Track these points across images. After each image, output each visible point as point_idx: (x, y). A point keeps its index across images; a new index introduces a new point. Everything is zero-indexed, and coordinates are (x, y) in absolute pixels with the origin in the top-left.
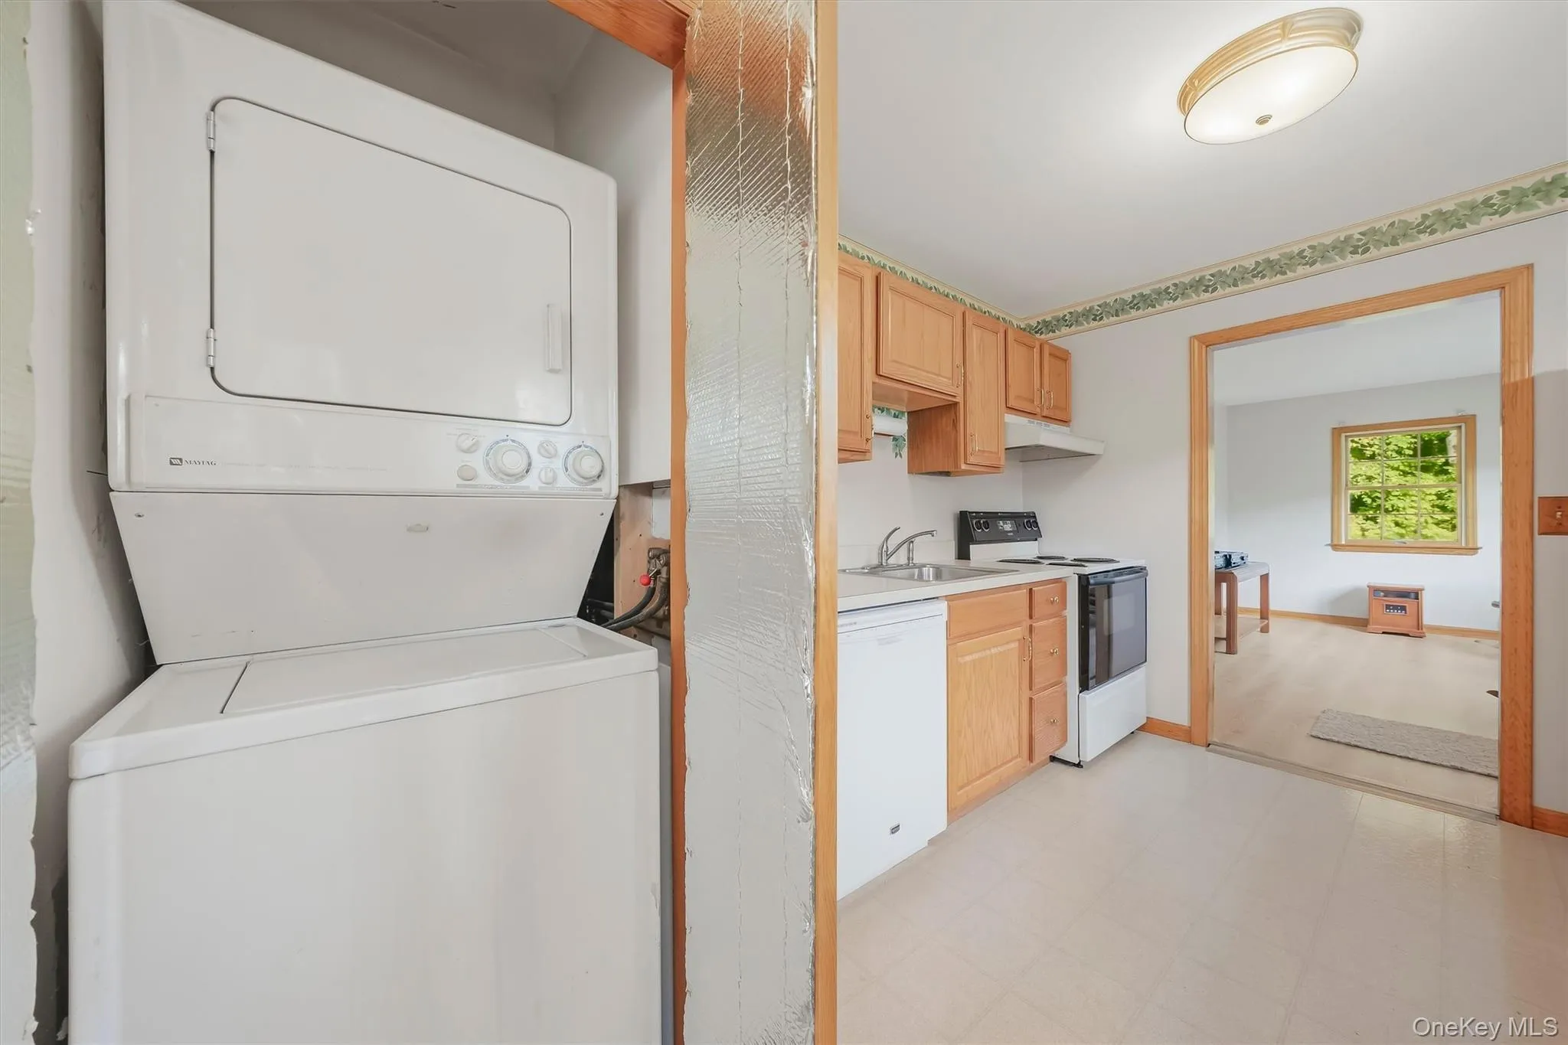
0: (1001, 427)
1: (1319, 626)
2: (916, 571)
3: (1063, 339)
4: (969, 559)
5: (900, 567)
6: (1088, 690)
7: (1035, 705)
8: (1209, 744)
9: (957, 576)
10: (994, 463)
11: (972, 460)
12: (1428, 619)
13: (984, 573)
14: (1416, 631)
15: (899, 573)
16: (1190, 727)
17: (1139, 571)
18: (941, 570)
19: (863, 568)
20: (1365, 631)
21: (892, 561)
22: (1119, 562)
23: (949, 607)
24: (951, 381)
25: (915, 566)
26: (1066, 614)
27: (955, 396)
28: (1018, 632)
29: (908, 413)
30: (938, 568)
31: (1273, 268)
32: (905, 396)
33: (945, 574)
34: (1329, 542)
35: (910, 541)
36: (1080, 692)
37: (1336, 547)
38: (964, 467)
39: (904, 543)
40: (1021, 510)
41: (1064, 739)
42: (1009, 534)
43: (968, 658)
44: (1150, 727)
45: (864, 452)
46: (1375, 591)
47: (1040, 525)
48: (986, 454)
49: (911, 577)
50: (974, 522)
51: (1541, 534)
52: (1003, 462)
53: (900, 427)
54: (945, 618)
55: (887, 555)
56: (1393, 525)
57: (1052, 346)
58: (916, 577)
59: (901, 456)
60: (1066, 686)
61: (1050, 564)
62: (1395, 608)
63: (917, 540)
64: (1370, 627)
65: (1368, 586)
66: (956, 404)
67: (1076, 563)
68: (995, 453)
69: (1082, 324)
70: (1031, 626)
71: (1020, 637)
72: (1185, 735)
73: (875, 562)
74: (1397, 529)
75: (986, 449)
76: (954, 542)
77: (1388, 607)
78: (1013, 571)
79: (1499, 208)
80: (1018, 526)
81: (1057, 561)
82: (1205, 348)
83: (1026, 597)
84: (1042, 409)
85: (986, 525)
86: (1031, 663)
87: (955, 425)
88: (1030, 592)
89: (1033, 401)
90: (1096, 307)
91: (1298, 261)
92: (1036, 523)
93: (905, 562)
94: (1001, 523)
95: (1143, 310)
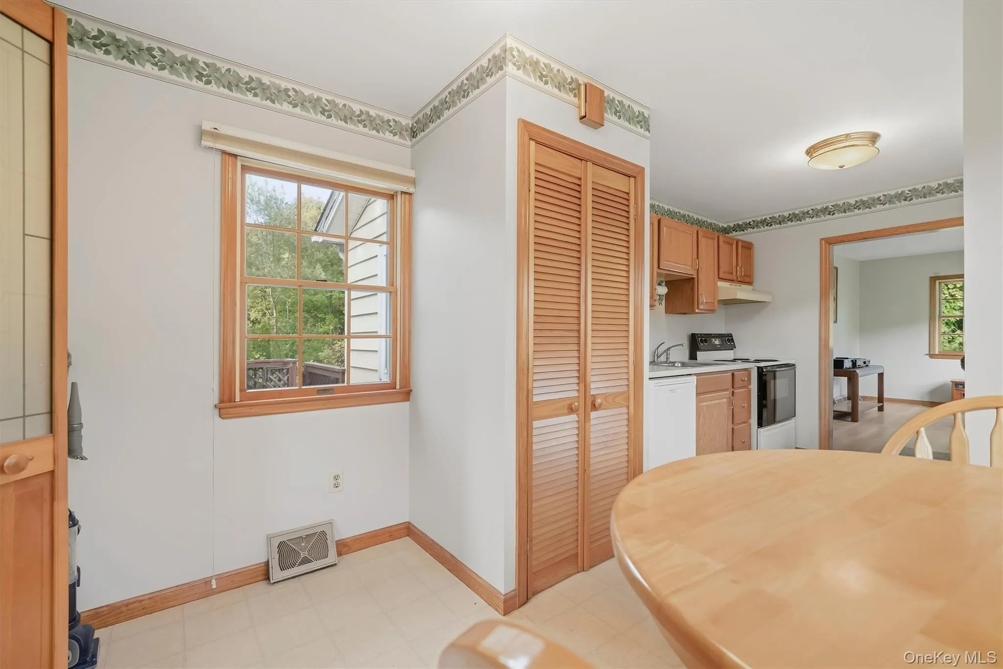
0: (716, 289)
3: (750, 235)
4: (697, 359)
5: (663, 362)
6: (762, 428)
7: (736, 432)
10: (712, 308)
11: (701, 306)
17: (791, 366)
18: (685, 363)
21: (660, 359)
22: (779, 361)
23: (697, 379)
24: (691, 267)
25: (671, 362)
26: (751, 387)
27: (692, 275)
28: (727, 393)
29: (668, 284)
30: (683, 363)
31: (864, 205)
34: (929, 354)
35: (669, 349)
36: (758, 428)
37: (932, 356)
38: (696, 310)
39: (666, 350)
40: (724, 333)
42: (718, 346)
43: (705, 404)
45: (653, 306)
46: (956, 384)
47: (734, 341)
48: (709, 303)
50: (699, 338)
52: (716, 307)
53: (664, 290)
55: (658, 356)
57: (743, 239)
58: (674, 366)
59: (661, 305)
60: (751, 424)
61: (743, 361)
65: (951, 382)
66: (693, 279)
67: (755, 361)
68: (713, 302)
69: (760, 228)
70: (733, 391)
71: (728, 396)
73: (652, 360)
75: (709, 301)
76: (688, 350)
78: (723, 364)
80: (722, 341)
81: (745, 360)
82: (828, 245)
83: (731, 377)
84: (737, 277)
85: (706, 341)
86: (733, 409)
87: (692, 289)
88: (733, 374)
89: (732, 273)
90: (768, 219)
91: (877, 202)
92: (732, 339)
93: (666, 360)
94: (713, 340)
95: (795, 222)
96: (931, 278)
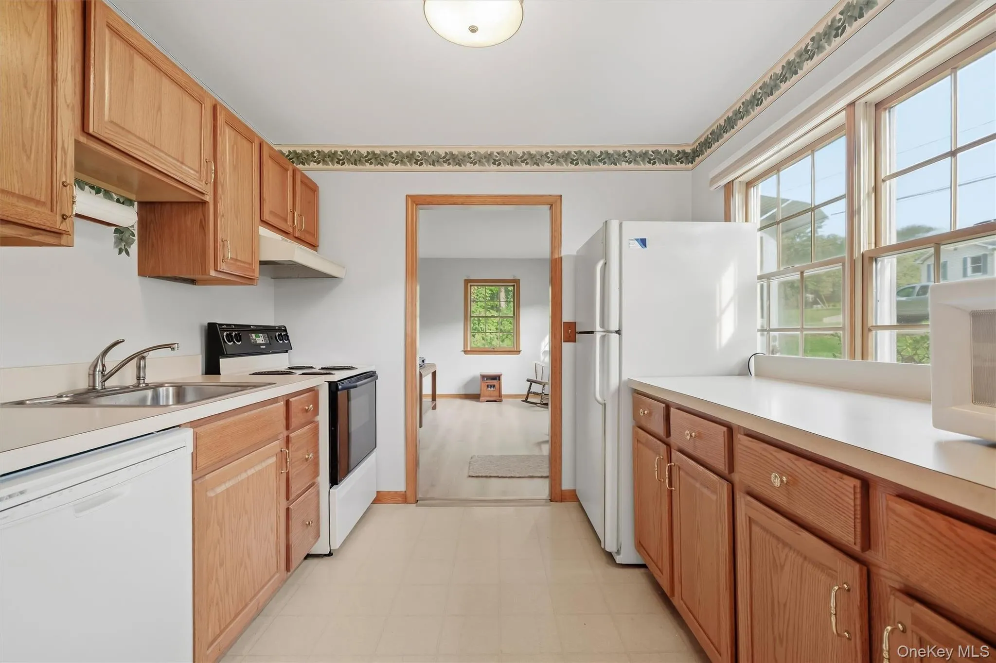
0: (254, 240)
1: (459, 402)
2: (149, 393)
3: (313, 172)
4: (220, 374)
5: (124, 390)
6: (337, 484)
7: (293, 515)
8: (418, 501)
9: (204, 395)
10: (248, 274)
11: (222, 267)
12: (504, 392)
13: (240, 388)
14: (498, 399)
15: (123, 398)
16: (405, 492)
17: (371, 375)
18: (185, 388)
19: (61, 396)
20: (478, 401)
21: (111, 383)
22: (357, 369)
23: (196, 438)
24: (198, 175)
25: (147, 387)
26: (318, 419)
27: (204, 194)
28: (277, 445)
29: (141, 204)
30: (181, 386)
31: (454, 159)
32: (135, 180)
33: (190, 396)
34: (463, 350)
35: (140, 356)
36: (330, 488)
37: (466, 352)
38: (213, 273)
39: (130, 359)
40: (272, 324)
41: (318, 535)
42: (261, 347)
43: (219, 490)
44: (380, 498)
45: (58, 234)
46: (484, 377)
47: (290, 338)
48: (239, 263)
49: (142, 404)
50: (225, 334)
51: (564, 342)
52: (257, 274)
53: (128, 217)
54: (190, 449)
55: (103, 376)
56: (481, 339)
57: (303, 175)
58: (149, 402)
59: (128, 253)
60: (319, 487)
61: (303, 374)
62: (491, 386)
63: (150, 355)
64: (482, 399)
65: (481, 375)
66: (204, 203)
67: (325, 371)
68: (249, 264)
69: (328, 164)
70: (288, 437)
71: (279, 450)
72: (404, 498)
73: (83, 384)
74: (483, 341)
75: (239, 259)
76: (201, 356)
77: (488, 386)
78: (270, 384)
79: (551, 160)
80: (270, 338)
81: (308, 371)
82: (415, 205)
83: (283, 409)
84: (294, 228)
85: (239, 338)
86: (288, 474)
87: (203, 226)
88: (287, 403)
89: (286, 220)
90: (339, 153)
91: (467, 159)
92: (287, 336)
93: (135, 382)
94: (253, 335)
95: (375, 166)
96: (465, 280)
